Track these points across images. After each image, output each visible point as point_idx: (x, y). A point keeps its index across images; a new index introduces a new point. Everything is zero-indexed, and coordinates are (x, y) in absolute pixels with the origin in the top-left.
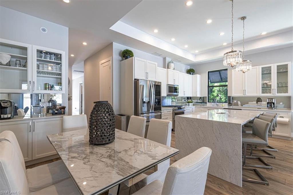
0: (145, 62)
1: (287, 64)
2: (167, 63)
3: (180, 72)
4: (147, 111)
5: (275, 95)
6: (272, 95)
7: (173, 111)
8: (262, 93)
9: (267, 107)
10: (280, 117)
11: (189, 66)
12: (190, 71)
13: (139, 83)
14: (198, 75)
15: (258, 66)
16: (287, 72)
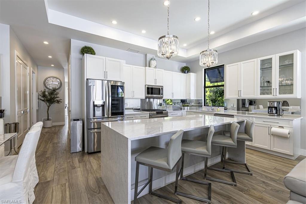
0: (103, 59)
1: (293, 54)
2: (148, 60)
3: (164, 70)
4: (101, 116)
5: (276, 97)
6: (273, 97)
7: (150, 115)
8: (261, 95)
9: (268, 113)
10: (279, 127)
11: (185, 64)
12: (185, 70)
13: (89, 83)
14: (191, 73)
15: (256, 59)
16: (293, 64)
